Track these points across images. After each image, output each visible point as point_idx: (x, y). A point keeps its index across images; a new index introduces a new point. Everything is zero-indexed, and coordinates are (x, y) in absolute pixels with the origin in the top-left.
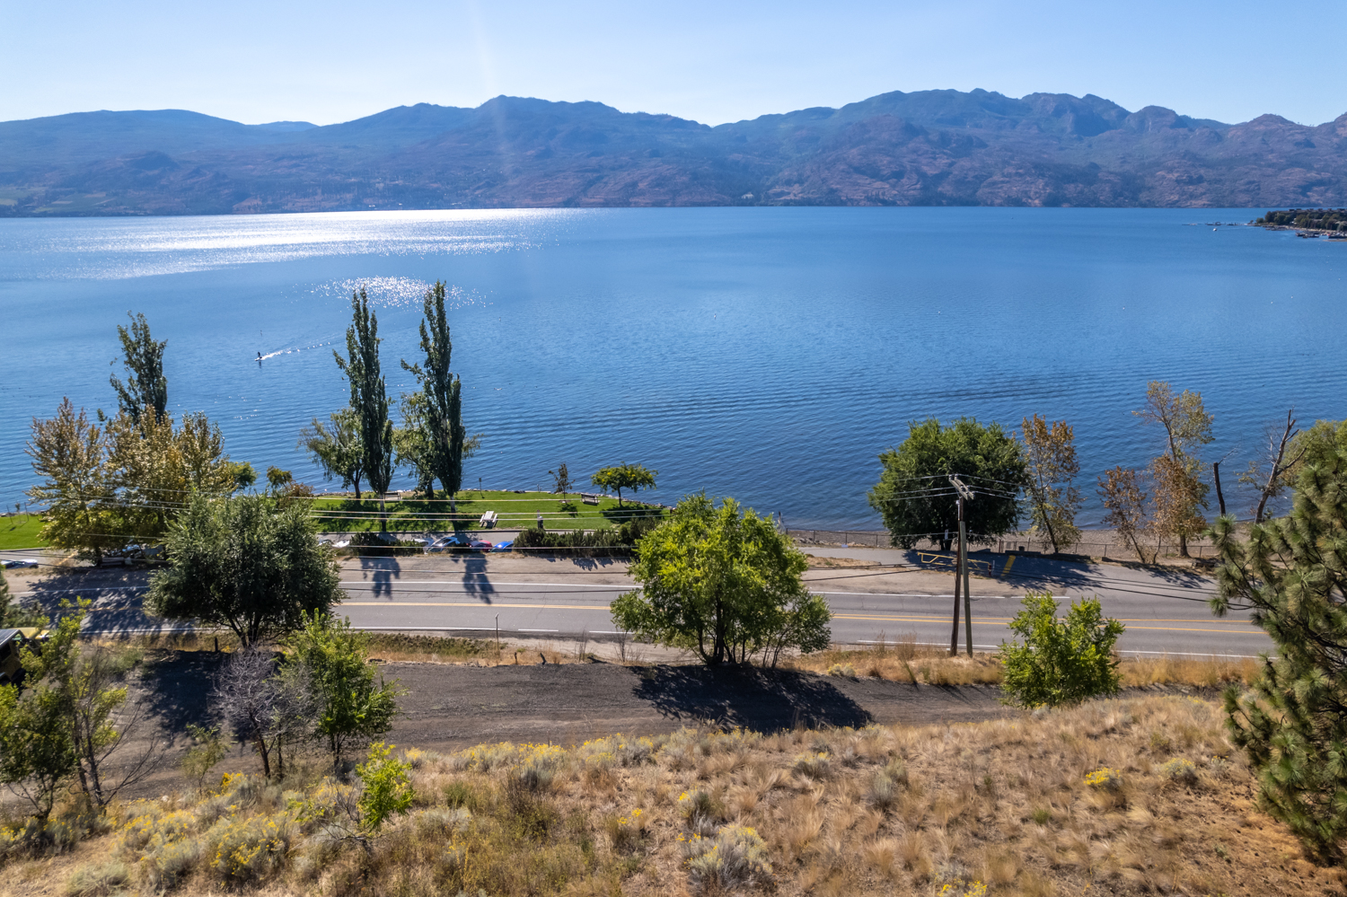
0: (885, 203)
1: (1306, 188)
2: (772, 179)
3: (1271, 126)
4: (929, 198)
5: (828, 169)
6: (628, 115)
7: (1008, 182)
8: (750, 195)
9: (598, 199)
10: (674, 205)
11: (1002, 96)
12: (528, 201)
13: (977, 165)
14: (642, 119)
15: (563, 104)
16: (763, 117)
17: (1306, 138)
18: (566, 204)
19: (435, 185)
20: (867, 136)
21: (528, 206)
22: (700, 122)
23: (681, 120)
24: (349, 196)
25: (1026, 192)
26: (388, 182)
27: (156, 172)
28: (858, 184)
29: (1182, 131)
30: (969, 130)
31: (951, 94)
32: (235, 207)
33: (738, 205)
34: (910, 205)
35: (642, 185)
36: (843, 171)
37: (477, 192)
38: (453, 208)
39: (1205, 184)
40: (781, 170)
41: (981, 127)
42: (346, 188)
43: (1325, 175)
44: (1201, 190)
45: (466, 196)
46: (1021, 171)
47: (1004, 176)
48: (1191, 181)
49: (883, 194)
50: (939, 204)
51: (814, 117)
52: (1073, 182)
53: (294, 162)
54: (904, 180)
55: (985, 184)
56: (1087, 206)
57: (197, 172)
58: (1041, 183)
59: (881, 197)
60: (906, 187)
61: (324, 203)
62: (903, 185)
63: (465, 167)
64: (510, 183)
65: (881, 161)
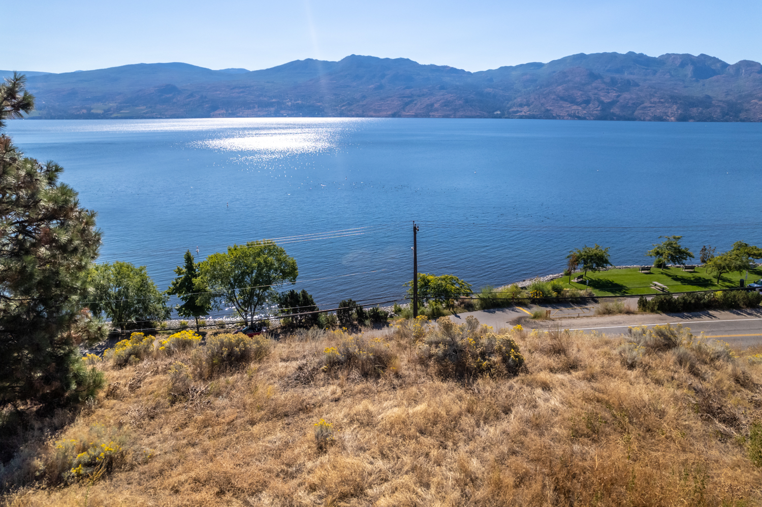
0: (579, 118)
2: (510, 103)
4: (605, 115)
5: (545, 98)
6: (424, 66)
7: (654, 107)
8: (499, 112)
9: (411, 113)
10: (455, 117)
11: (646, 56)
12: (372, 113)
13: (634, 96)
14: (433, 68)
15: (387, 59)
16: (501, 68)
18: (394, 116)
19: (319, 104)
20: (567, 79)
21: (371, 116)
22: (466, 70)
23: (455, 69)
24: (272, 109)
25: (665, 113)
26: (293, 102)
27: (171, 95)
28: (563, 107)
30: (626, 76)
31: (614, 55)
32: (212, 114)
33: (492, 118)
35: (436, 106)
36: (554, 99)
37: (343, 108)
38: (330, 116)
40: (515, 98)
41: (635, 74)
42: (270, 105)
45: (337, 110)
46: (662, 100)
47: (651, 103)
49: (578, 113)
50: (612, 119)
51: (532, 68)
52: (696, 107)
53: (241, 90)
54: (590, 105)
55: (638, 108)
56: (705, 121)
57: (191, 95)
59: (577, 115)
60: (591, 109)
61: (259, 113)
62: (590, 108)
63: (335, 94)
64: (361, 103)
65: (577, 94)
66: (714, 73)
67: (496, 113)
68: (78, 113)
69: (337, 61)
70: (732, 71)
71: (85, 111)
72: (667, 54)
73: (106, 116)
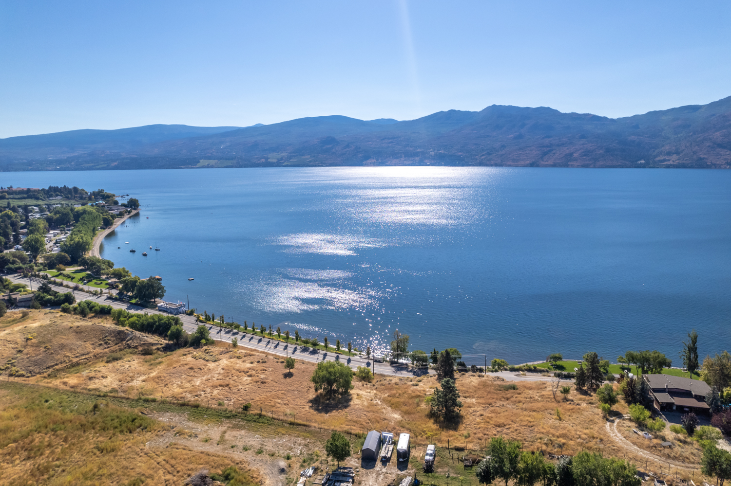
2: (657, 151)
5: (698, 145)
6: (565, 114)
8: (643, 161)
9: (550, 162)
10: (595, 167)
12: (510, 163)
14: (574, 117)
15: (528, 108)
16: (649, 113)
18: (532, 165)
19: (460, 153)
21: (509, 166)
22: (609, 117)
23: (597, 116)
24: (417, 159)
26: (436, 152)
27: (330, 146)
28: (720, 154)
32: (364, 162)
33: (635, 167)
35: (575, 155)
36: (709, 146)
37: (482, 157)
38: (470, 166)
40: (663, 146)
42: (416, 154)
45: (476, 159)
53: (390, 141)
57: (348, 146)
61: (405, 162)
63: (476, 144)
64: (500, 153)
67: (639, 162)
68: (259, 162)
69: (479, 111)
71: (263, 160)
73: (278, 164)
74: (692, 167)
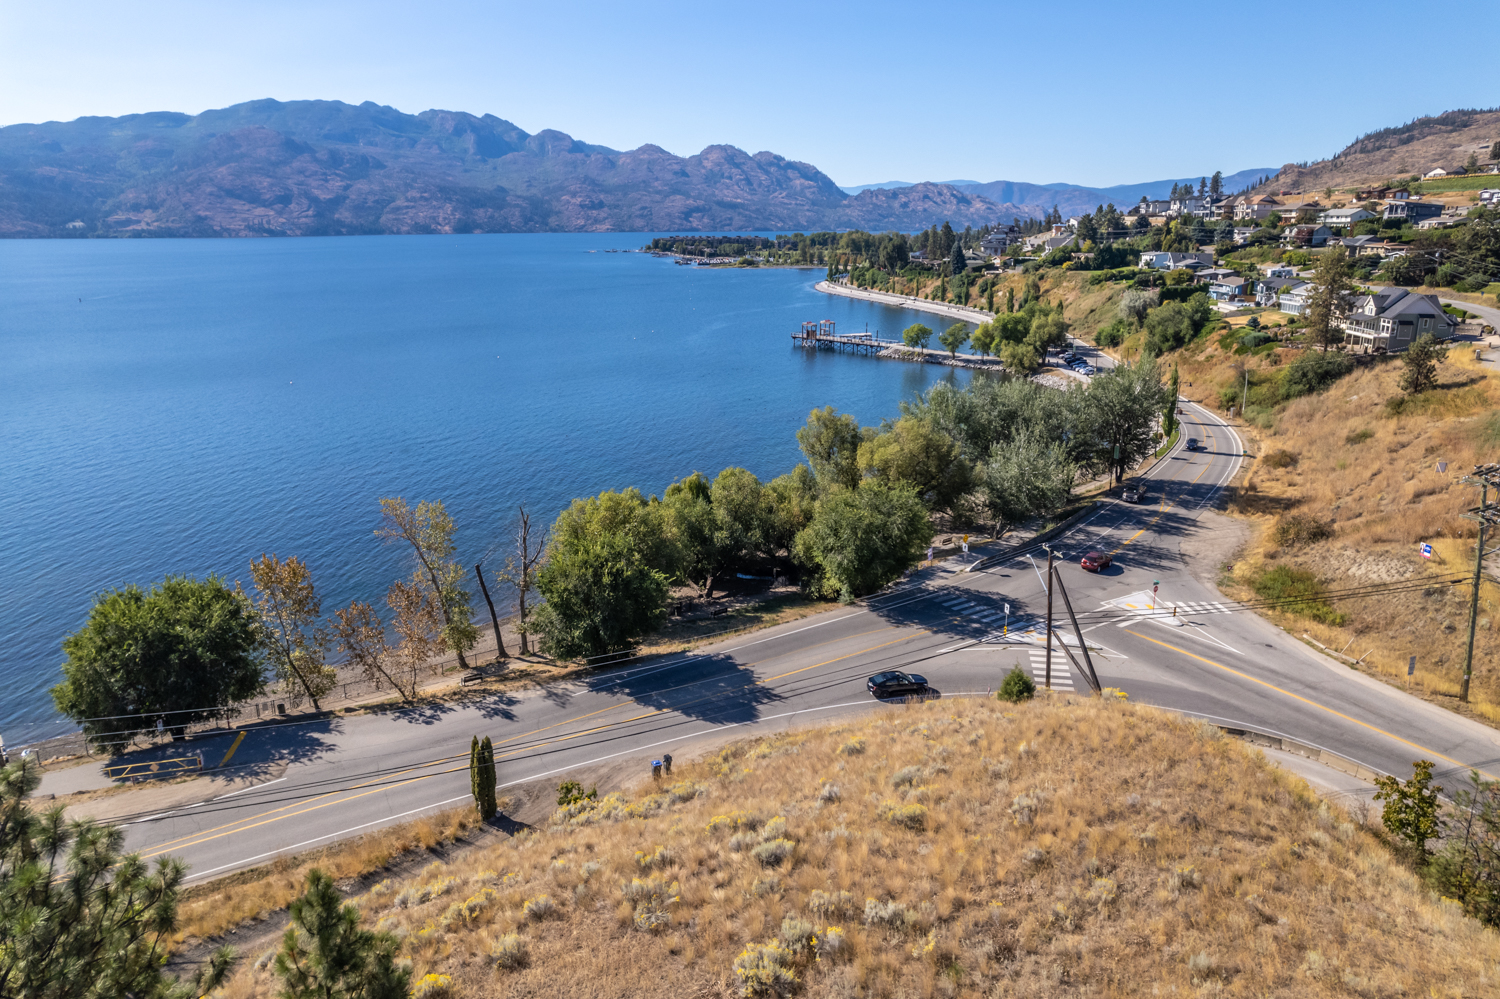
0: (272, 233)
1: (687, 214)
2: (110, 202)
3: (652, 156)
4: (324, 225)
5: (191, 191)
7: (413, 207)
8: (79, 224)
11: (396, 111)
13: (376, 188)
16: (82, 120)
17: (682, 169)
20: (237, 152)
25: (434, 218)
28: (234, 211)
29: (580, 156)
30: (362, 148)
31: (336, 107)
33: (62, 237)
34: (303, 235)
36: (211, 194)
39: (606, 209)
40: (122, 191)
41: (376, 145)
43: (701, 203)
44: (603, 215)
46: (426, 195)
47: (408, 200)
48: (593, 206)
49: (268, 222)
50: (339, 233)
51: (161, 124)
52: (483, 206)
54: (292, 206)
55: (385, 210)
56: (499, 231)
58: (449, 208)
59: (266, 226)
60: (295, 214)
62: (292, 212)
65: (260, 183)
66: (510, 148)
67: (70, 225)
70: (534, 146)
72: (432, 111)
74: (185, 235)
